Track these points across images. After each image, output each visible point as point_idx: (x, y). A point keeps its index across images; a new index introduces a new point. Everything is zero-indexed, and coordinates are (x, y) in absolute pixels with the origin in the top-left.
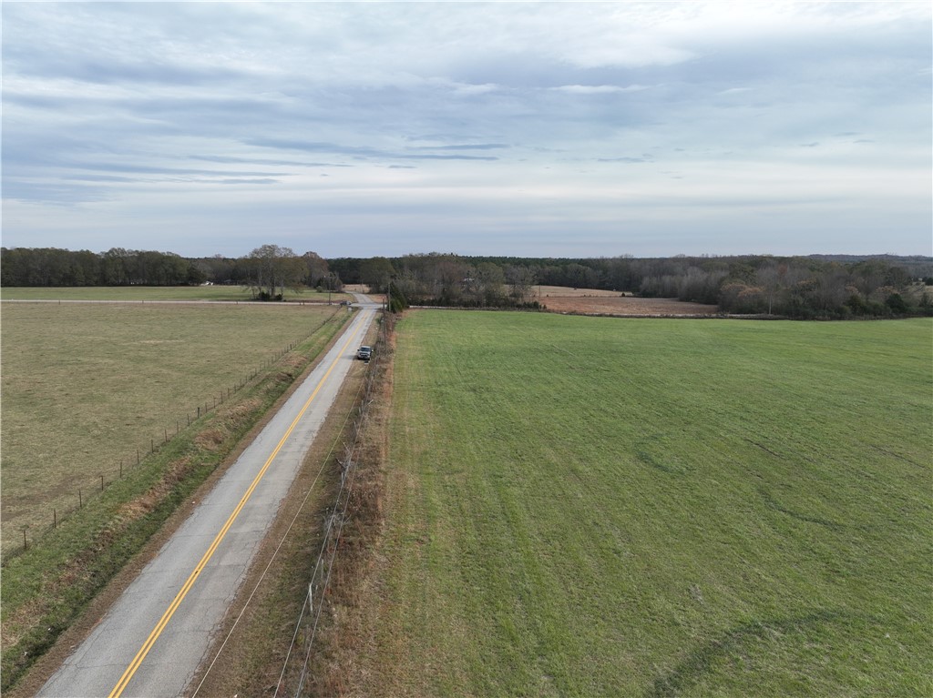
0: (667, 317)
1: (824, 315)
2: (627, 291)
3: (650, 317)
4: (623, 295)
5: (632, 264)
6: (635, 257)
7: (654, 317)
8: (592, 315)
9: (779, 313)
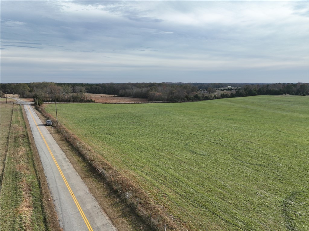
0: (136, 103)
1: (180, 101)
2: (115, 95)
3: (131, 103)
4: (114, 96)
5: (114, 86)
6: (115, 83)
7: (133, 103)
8: (113, 103)
9: (168, 101)
